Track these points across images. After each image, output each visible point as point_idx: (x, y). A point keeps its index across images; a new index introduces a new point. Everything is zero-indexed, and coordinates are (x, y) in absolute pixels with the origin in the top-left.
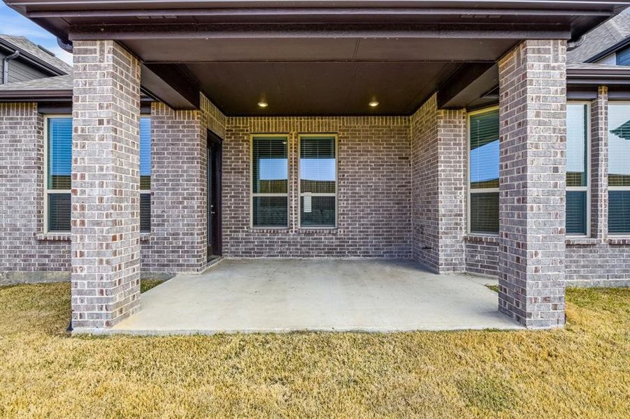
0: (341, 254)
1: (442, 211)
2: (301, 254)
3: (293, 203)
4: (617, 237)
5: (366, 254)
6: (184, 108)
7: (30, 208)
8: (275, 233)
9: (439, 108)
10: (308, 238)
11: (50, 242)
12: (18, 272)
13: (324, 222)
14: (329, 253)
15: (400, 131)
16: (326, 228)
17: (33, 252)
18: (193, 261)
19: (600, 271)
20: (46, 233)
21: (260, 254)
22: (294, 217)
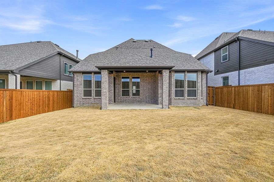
0: (141, 102)
1: (159, 93)
2: (132, 102)
3: (131, 91)
4: (188, 98)
5: (146, 102)
6: (110, 73)
7: (81, 92)
8: (127, 98)
9: (159, 73)
10: (134, 99)
11: (85, 99)
12: (78, 104)
13: (137, 95)
14: (138, 102)
15: (154, 76)
16: (138, 97)
17: (81, 101)
18: (112, 102)
19: (185, 104)
20: (83, 97)
21: (123, 102)
22: (131, 94)
